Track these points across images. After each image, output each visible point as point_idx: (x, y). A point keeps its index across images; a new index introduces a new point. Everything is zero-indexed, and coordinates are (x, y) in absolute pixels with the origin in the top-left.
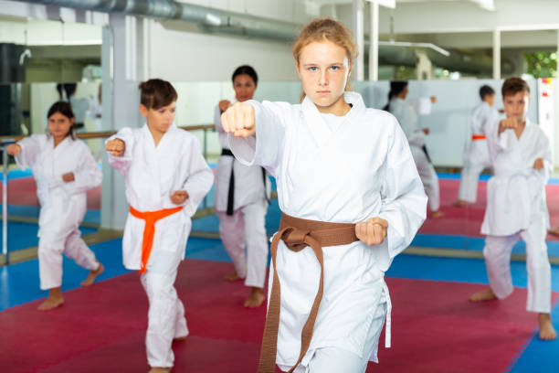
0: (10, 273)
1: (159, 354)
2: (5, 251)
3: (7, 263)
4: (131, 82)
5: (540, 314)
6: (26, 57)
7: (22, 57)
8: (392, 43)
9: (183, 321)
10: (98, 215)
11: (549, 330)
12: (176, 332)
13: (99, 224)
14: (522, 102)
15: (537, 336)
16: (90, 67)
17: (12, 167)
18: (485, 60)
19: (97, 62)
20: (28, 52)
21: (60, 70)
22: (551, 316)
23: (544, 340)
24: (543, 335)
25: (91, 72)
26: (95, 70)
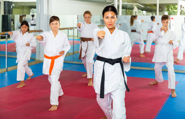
0: (8, 74)
1: (54, 101)
2: (6, 67)
3: (7, 71)
4: (45, 15)
5: (172, 89)
6: (13, 6)
7: (12, 6)
8: (126, 3)
9: (62, 90)
10: (35, 55)
11: (175, 94)
12: (59, 94)
13: (35, 58)
14: (167, 22)
15: (171, 96)
16: (33, 9)
17: (9, 39)
18: (154, 8)
19: (35, 7)
20: (13, 5)
21: (23, 9)
22: (175, 90)
23: (173, 97)
24: (172, 96)
25: (33, 10)
26: (34, 10)
